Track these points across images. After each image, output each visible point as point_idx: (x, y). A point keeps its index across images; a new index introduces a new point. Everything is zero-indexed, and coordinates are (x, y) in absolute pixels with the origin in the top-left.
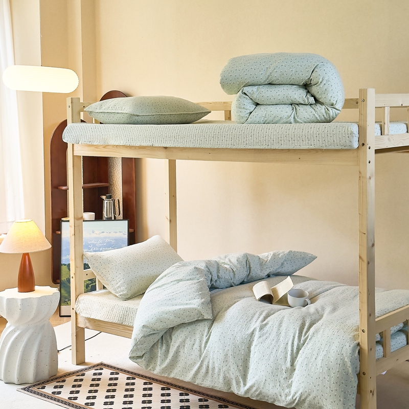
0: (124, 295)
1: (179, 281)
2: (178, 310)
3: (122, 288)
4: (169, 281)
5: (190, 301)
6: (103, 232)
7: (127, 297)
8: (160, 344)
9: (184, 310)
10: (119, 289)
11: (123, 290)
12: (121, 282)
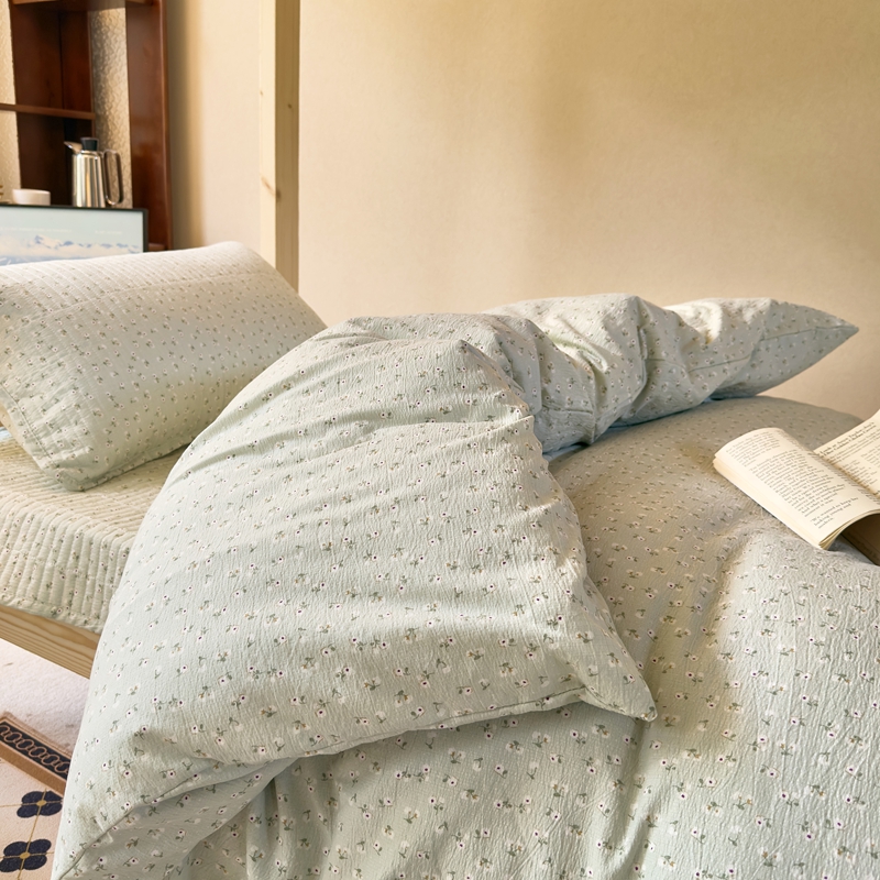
0: (77, 464)
1: (372, 420)
2: (394, 637)
3: (67, 433)
4: (309, 420)
5: (481, 579)
6: (68, 243)
7: (92, 473)
8: (253, 830)
9: (445, 644)
10: (55, 437)
11: (73, 441)
12: (62, 404)
